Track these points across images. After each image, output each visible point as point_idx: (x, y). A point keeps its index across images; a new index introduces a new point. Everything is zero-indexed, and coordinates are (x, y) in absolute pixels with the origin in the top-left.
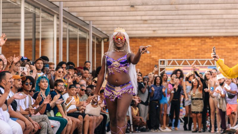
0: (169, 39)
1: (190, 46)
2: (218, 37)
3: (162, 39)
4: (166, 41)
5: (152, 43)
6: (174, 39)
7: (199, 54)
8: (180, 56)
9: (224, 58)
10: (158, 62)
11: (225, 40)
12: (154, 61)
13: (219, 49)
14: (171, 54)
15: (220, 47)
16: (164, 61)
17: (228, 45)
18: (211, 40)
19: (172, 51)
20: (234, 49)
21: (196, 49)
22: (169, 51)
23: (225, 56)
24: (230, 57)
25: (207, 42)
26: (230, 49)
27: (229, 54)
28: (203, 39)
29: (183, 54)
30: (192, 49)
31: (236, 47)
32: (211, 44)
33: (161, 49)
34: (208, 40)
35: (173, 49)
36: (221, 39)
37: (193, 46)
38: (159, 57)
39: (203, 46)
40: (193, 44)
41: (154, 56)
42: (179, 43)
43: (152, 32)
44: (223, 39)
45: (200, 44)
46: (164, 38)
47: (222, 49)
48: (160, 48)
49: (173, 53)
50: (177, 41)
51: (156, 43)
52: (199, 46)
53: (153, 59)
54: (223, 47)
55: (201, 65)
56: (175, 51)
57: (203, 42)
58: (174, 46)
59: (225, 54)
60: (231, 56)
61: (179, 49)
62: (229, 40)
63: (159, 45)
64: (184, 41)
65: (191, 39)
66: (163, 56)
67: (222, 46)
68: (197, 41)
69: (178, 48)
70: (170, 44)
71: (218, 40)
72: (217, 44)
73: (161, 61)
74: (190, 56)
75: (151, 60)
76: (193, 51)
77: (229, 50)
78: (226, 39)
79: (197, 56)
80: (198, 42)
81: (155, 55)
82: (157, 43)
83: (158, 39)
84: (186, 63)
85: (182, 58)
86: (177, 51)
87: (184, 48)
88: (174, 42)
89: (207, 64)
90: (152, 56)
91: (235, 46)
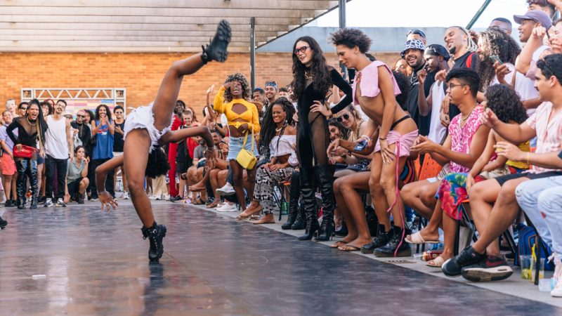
0: (37, 56)
1: (71, 67)
2: (116, 54)
3: (24, 56)
4: (32, 58)
5: (7, 61)
6: (43, 56)
7: (85, 81)
8: (54, 84)
9: (125, 87)
10: (19, 92)
11: (125, 59)
12: (12, 92)
13: (116, 73)
14: (40, 80)
15: (118, 69)
16: (29, 92)
17: (131, 67)
18: (104, 59)
19: (41, 75)
20: (139, 73)
21: (79, 72)
22: (35, 75)
23: (127, 83)
24: (134, 86)
25: (98, 62)
26: (134, 73)
27: (133, 80)
28: (92, 56)
29: (59, 80)
30: (74, 72)
31: (143, 70)
32: (104, 64)
33: (23, 73)
34: (98, 58)
35: (42, 73)
36: (120, 56)
37: (76, 67)
38: (19, 84)
39: (92, 67)
40: (76, 64)
41: (12, 84)
42: (52, 62)
43: (11, 44)
44: (123, 57)
45: (86, 65)
46: (28, 54)
47: (121, 72)
48: (21, 70)
49: (42, 78)
50: (49, 60)
51: (13, 62)
52: (84, 67)
53: (10, 88)
54: (123, 70)
55: (90, 98)
56: (45, 76)
57: (91, 61)
58: (43, 67)
59: (126, 80)
60: (135, 84)
61: (52, 73)
62: (132, 58)
63: (20, 65)
64: (61, 59)
65: (71, 56)
66: (27, 84)
67: (121, 67)
68: (81, 60)
69: (50, 70)
70: (37, 63)
71: (114, 59)
72: (114, 64)
73: (24, 91)
74: (70, 84)
75: (7, 89)
76: (75, 75)
77: (132, 75)
78: (127, 56)
79: (82, 83)
80: (84, 62)
81: (13, 81)
82: (15, 61)
83: (17, 56)
84: (64, 95)
85: (58, 87)
86: (50, 75)
87: (61, 70)
88: (44, 61)
89: (98, 96)
90: (9, 84)
91: (141, 67)
